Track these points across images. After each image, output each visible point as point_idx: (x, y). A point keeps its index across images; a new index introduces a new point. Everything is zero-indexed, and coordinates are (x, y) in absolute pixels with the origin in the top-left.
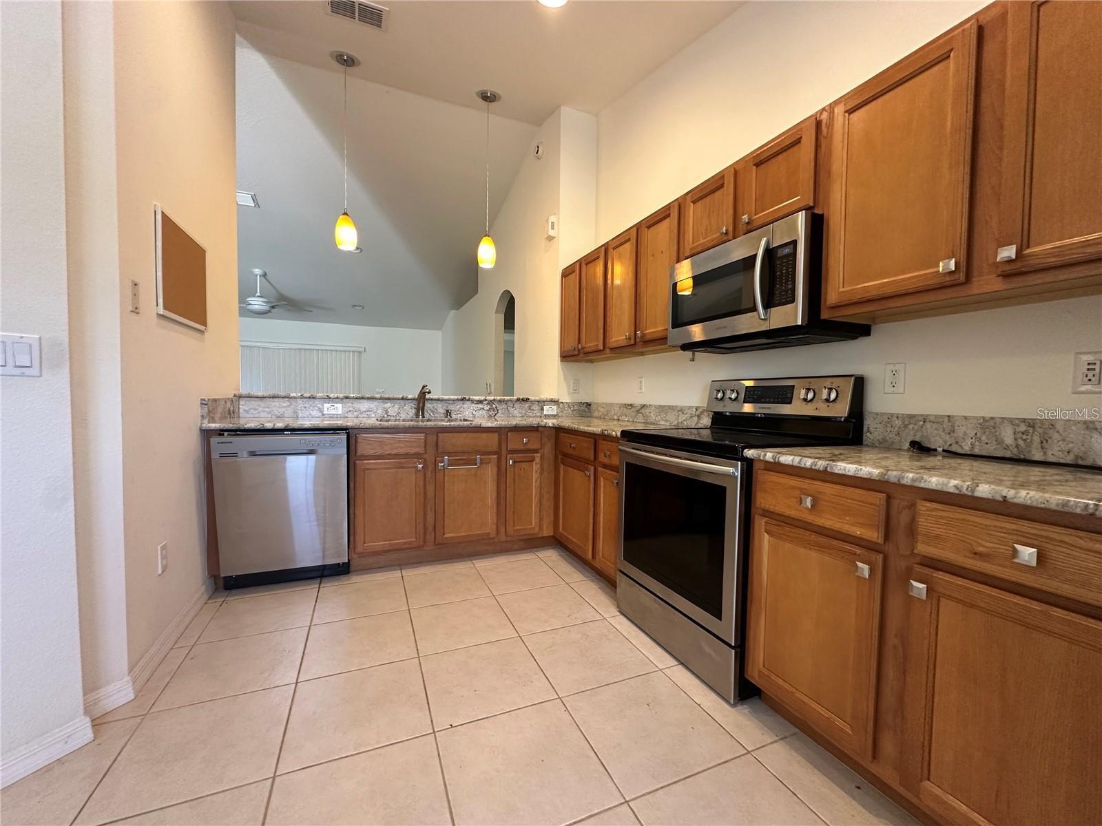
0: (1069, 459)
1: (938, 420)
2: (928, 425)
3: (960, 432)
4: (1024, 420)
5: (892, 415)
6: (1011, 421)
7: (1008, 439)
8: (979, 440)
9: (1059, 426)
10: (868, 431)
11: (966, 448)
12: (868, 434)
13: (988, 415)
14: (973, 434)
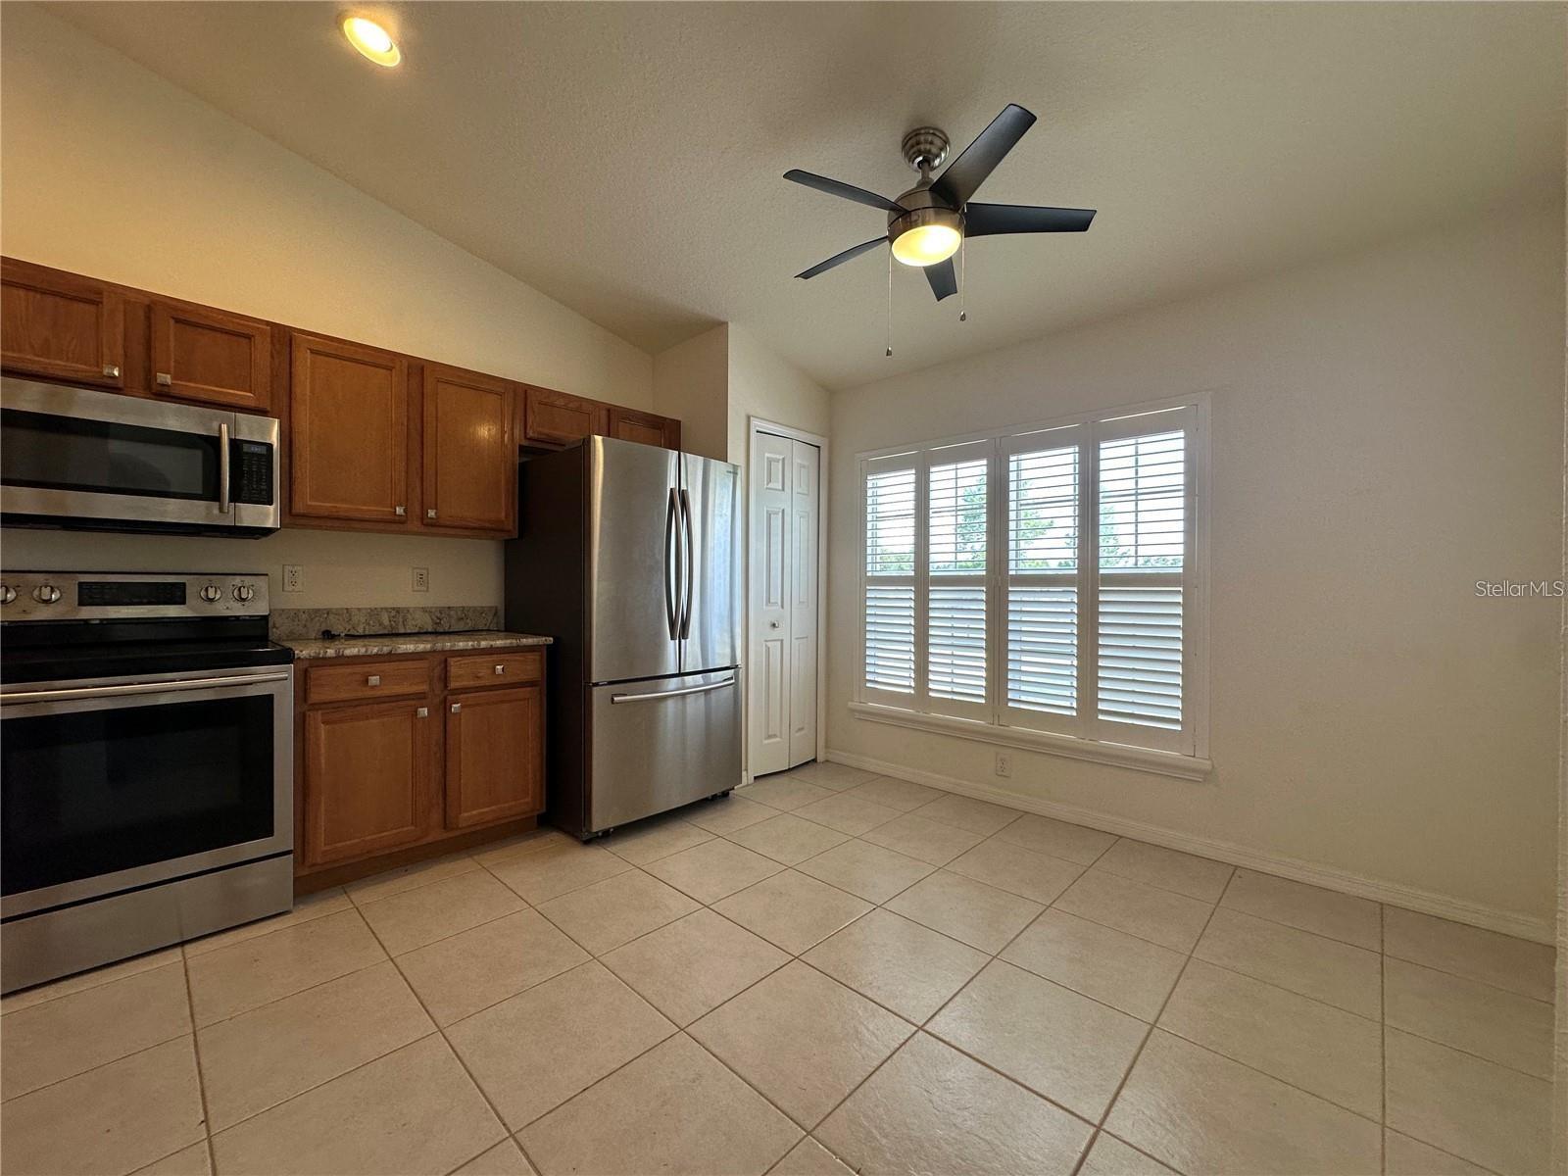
0: (416, 630)
1: (338, 613)
2: (331, 617)
3: (355, 619)
4: (394, 609)
5: (299, 610)
6: (386, 609)
7: (386, 622)
8: (369, 624)
9: (411, 611)
10: (274, 627)
11: (361, 631)
12: (274, 630)
13: (373, 606)
14: (364, 621)
